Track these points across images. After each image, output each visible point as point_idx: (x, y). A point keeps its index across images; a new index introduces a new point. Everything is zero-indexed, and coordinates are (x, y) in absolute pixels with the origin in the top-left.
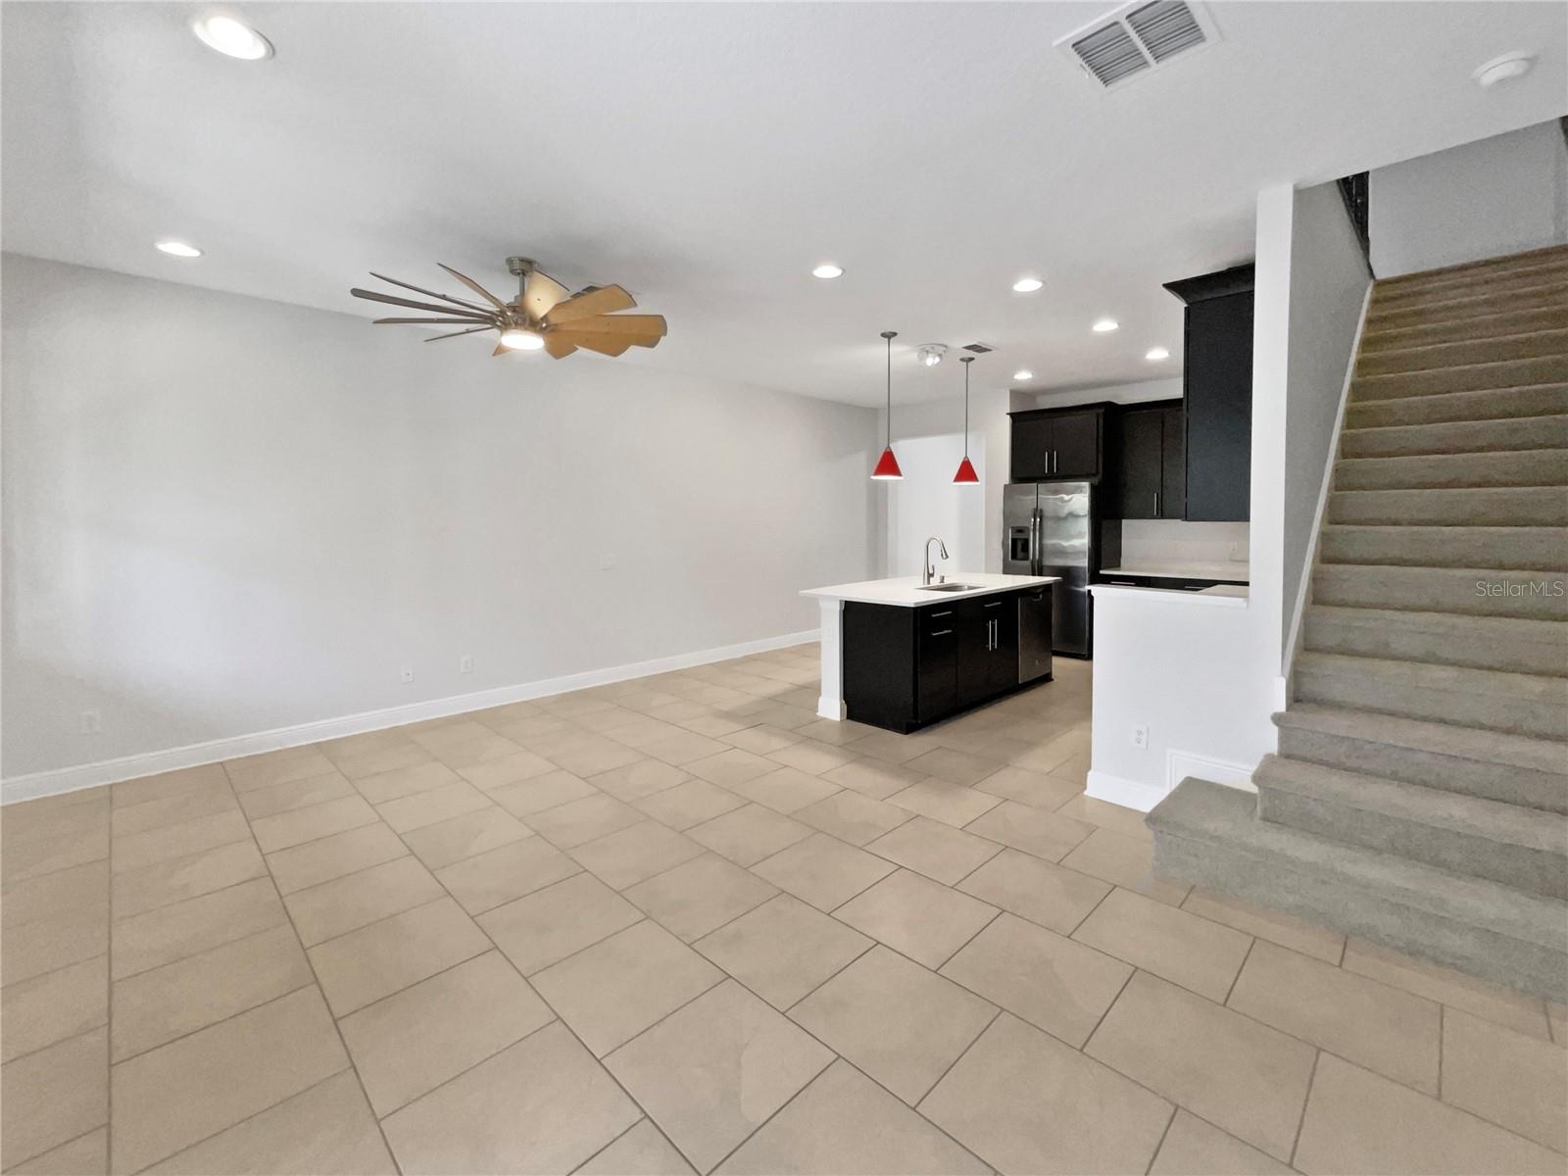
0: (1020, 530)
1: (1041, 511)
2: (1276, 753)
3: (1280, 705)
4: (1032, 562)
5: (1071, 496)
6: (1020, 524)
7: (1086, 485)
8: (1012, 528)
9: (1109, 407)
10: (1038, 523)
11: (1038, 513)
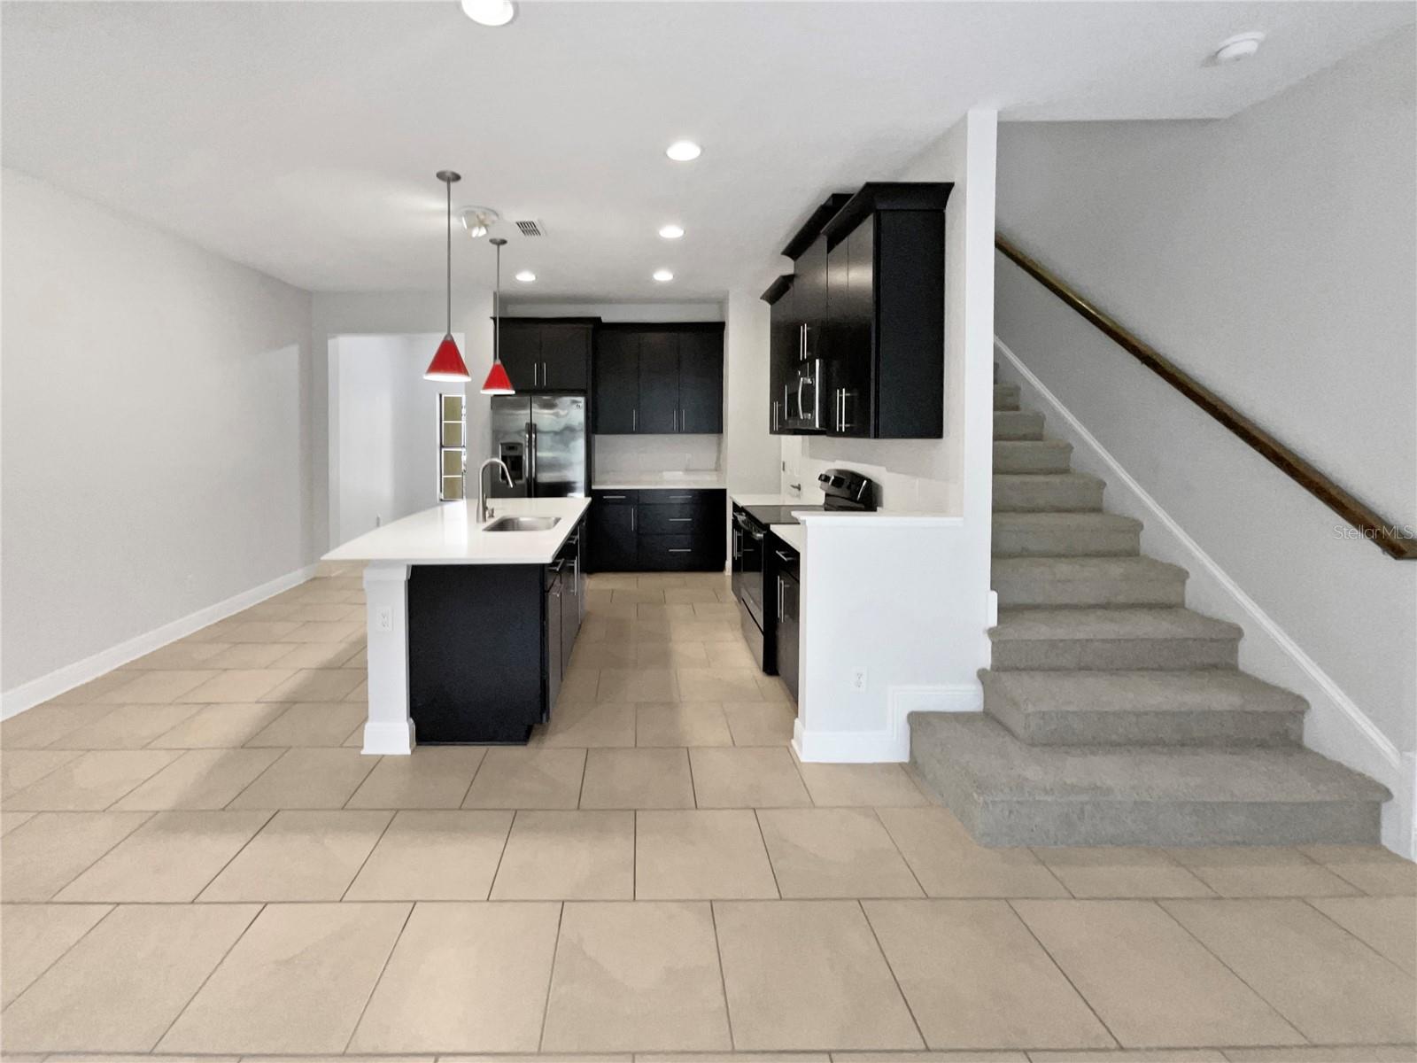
0: (511, 447)
1: (535, 425)
2: (989, 668)
3: (992, 620)
4: (528, 480)
5: (566, 412)
6: (509, 440)
7: (581, 400)
8: (502, 444)
9: (596, 321)
10: (533, 440)
11: (532, 428)
